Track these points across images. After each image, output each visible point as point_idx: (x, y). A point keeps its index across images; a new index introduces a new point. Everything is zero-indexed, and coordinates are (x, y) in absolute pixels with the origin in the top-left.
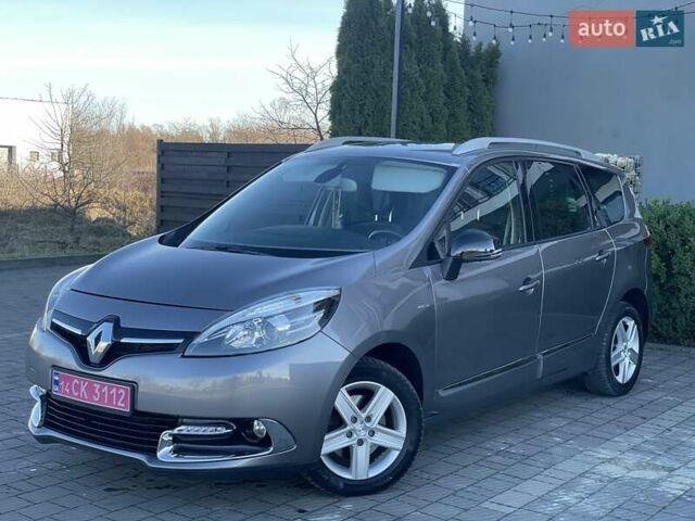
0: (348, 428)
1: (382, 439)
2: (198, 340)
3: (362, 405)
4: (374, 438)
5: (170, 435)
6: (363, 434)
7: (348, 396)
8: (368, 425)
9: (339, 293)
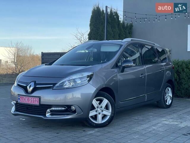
0: (96, 109)
1: (105, 112)
2: (57, 85)
3: (100, 104)
4: (103, 112)
5: (50, 110)
6: (100, 111)
7: (96, 101)
8: (101, 109)
9: (93, 74)
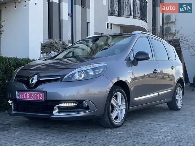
5: (57, 107)
9: (106, 64)
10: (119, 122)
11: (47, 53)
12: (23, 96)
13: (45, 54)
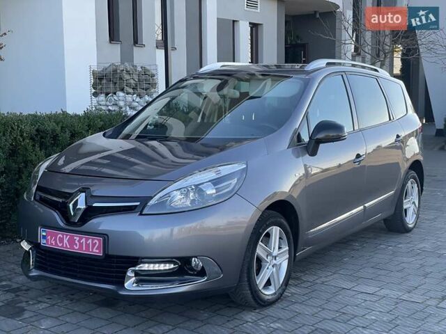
5: (133, 271)
9: (245, 166)
10: (274, 291)
11: (107, 94)
12: (55, 240)
13: (102, 97)
